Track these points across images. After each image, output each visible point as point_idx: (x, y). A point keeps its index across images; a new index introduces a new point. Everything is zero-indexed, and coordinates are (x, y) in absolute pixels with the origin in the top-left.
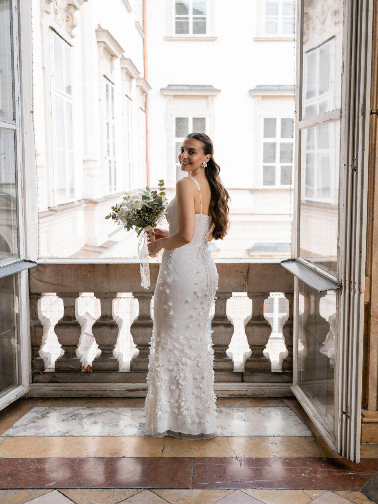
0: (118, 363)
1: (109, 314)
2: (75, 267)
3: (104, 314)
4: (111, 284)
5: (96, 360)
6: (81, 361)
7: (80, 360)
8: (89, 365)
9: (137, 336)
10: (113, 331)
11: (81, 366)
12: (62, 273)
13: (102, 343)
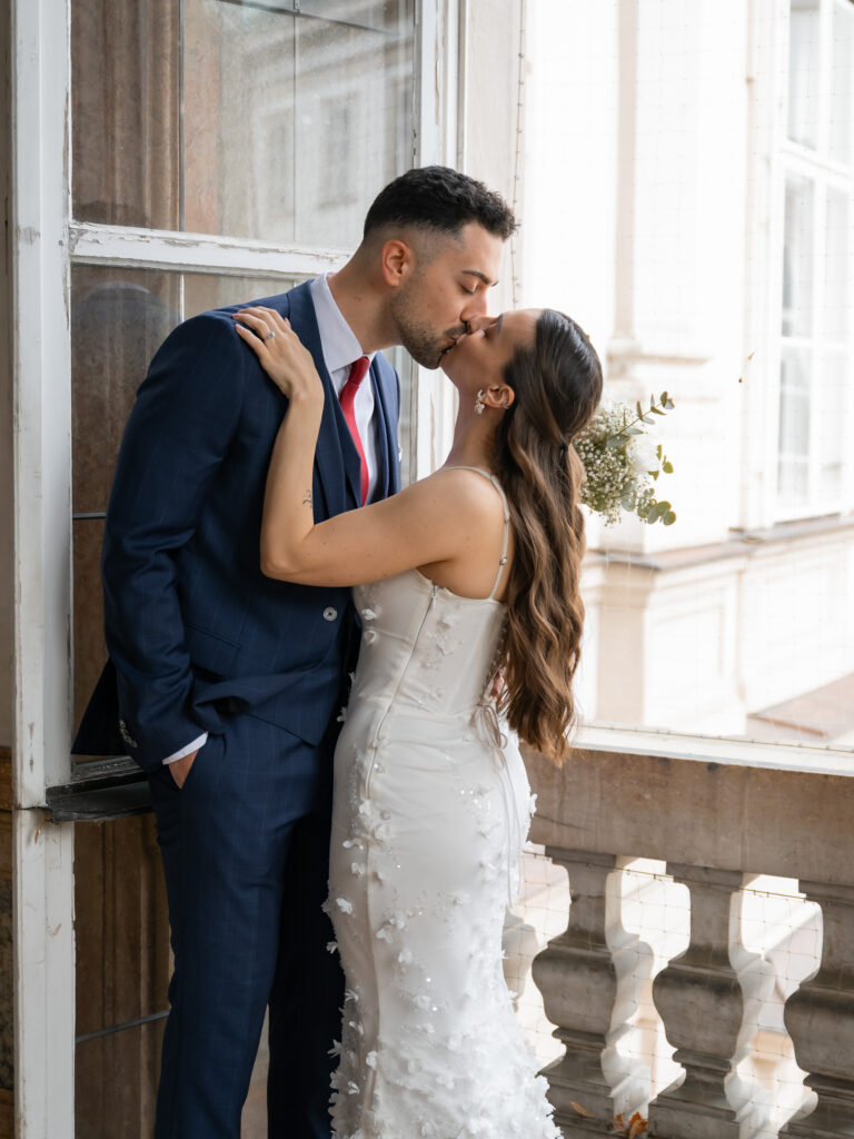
0: (737, 1126)
1: (716, 943)
2: (605, 762)
3: (701, 942)
4: (723, 838)
5: (664, 1101)
6: (614, 1093)
7: (609, 1089)
8: (638, 1116)
9: (809, 1042)
10: (725, 1010)
11: (610, 1111)
12: (564, 778)
13: (687, 1044)
